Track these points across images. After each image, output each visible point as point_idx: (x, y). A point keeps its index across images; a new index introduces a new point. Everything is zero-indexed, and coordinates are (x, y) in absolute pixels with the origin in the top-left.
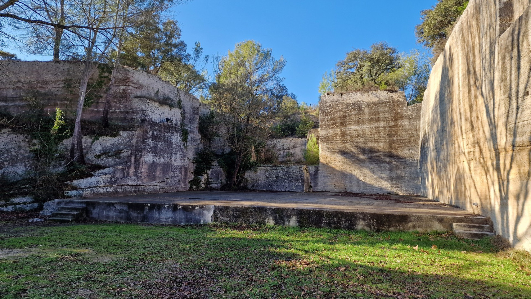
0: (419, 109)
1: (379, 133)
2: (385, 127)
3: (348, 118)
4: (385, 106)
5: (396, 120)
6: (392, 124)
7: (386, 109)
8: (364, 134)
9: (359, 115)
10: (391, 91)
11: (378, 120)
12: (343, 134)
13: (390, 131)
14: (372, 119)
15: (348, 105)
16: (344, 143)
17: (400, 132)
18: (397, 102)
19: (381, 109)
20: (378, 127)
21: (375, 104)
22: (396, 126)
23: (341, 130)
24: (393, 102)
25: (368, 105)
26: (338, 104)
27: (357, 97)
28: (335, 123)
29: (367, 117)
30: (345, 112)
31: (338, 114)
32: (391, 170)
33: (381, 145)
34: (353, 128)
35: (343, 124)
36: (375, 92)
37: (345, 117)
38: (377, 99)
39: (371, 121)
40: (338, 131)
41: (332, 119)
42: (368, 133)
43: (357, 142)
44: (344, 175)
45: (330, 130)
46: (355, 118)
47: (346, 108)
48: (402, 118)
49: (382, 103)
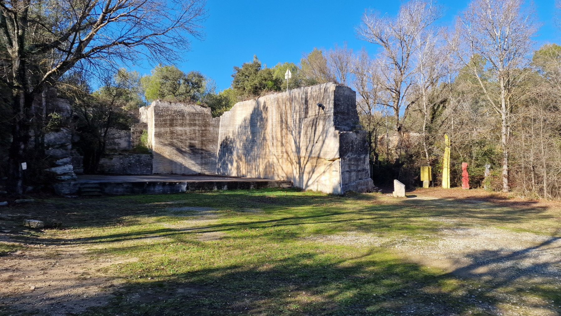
0: (219, 121)
1: (195, 133)
2: (199, 130)
3: (175, 121)
4: (200, 116)
5: (206, 126)
6: (203, 128)
7: (200, 118)
8: (186, 134)
9: (183, 119)
10: (203, 106)
11: (195, 125)
12: (172, 133)
13: (202, 133)
14: (191, 123)
15: (175, 111)
16: (172, 139)
17: (208, 135)
18: (207, 114)
19: (197, 118)
20: (195, 130)
21: (193, 113)
22: (206, 130)
23: (170, 130)
24: (204, 114)
25: (189, 114)
26: (168, 110)
27: (181, 107)
28: (166, 124)
29: (188, 122)
30: (173, 116)
31: (168, 118)
32: (202, 158)
33: (196, 142)
34: (179, 129)
35: (171, 125)
36: (193, 105)
37: (173, 120)
38: (195, 111)
39: (191, 125)
40: (168, 129)
41: (164, 120)
42: (188, 133)
43: (181, 139)
44: (171, 162)
45: (162, 128)
46: (180, 122)
47: (173, 114)
48: (209, 125)
49: (198, 114)
